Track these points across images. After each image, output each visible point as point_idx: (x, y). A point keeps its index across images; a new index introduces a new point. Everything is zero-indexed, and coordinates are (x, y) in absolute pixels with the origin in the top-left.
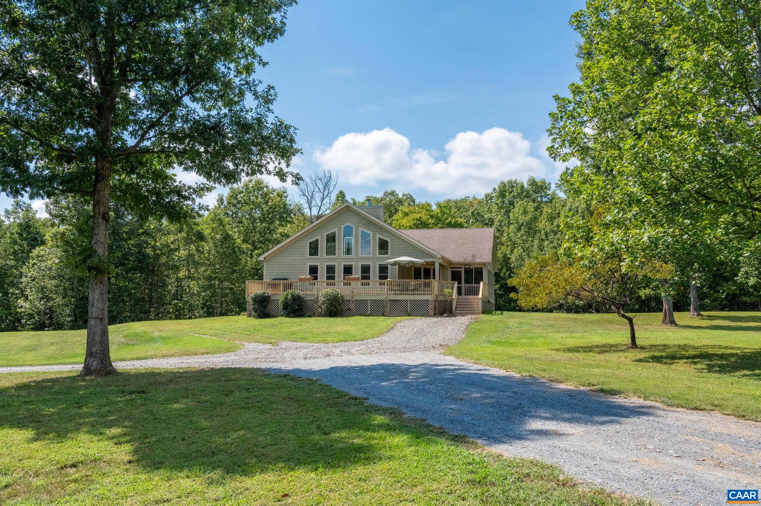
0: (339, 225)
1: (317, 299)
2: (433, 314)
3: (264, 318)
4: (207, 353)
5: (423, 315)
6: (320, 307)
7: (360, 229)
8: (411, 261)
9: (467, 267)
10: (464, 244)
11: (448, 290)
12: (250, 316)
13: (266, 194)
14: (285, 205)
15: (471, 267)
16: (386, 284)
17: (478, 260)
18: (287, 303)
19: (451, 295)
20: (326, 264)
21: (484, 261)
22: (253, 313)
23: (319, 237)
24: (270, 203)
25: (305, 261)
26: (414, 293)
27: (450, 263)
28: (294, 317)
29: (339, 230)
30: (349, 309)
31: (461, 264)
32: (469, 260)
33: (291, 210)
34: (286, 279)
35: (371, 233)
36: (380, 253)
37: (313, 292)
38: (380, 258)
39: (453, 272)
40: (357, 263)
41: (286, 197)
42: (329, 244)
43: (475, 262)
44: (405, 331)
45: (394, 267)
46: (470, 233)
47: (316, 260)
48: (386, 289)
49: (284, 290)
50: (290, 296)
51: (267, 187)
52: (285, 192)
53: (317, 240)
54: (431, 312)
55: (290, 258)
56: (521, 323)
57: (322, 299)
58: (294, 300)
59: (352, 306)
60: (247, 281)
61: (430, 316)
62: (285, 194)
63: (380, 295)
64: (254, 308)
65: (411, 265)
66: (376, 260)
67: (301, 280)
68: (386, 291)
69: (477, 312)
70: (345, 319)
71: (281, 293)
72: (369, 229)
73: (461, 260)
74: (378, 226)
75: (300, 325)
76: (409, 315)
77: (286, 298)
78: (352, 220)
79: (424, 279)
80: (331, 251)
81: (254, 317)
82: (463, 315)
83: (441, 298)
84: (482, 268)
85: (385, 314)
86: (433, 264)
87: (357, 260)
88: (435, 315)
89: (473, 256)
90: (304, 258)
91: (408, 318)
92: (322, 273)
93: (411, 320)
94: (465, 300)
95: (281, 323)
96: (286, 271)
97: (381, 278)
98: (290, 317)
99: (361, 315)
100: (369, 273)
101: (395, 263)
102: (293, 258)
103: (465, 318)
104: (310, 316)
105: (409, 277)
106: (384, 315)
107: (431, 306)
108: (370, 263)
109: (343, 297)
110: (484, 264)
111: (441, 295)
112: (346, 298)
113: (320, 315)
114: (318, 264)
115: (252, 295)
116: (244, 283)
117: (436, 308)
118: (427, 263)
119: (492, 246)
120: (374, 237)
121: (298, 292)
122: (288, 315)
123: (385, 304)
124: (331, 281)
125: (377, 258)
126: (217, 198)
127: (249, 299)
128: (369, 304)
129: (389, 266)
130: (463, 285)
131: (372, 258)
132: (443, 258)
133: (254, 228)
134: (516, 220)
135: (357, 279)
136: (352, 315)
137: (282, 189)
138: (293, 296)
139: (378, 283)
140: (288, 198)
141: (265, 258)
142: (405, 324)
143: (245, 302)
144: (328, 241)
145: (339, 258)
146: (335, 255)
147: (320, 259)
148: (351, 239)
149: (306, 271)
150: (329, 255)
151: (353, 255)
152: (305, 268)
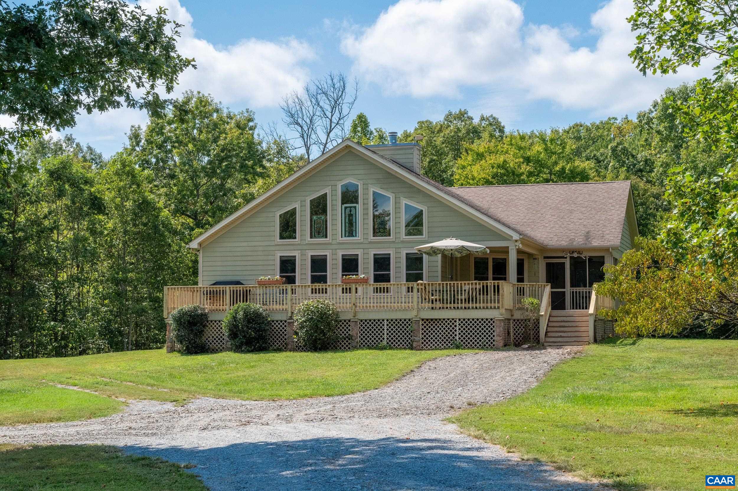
0: (333, 183)
1: (291, 318)
2: (501, 344)
3: (196, 353)
4: (59, 419)
5: (483, 347)
6: (296, 333)
7: (372, 190)
8: (463, 247)
9: (575, 255)
10: (571, 212)
11: (531, 300)
12: (172, 350)
13: (216, 125)
14: (251, 145)
15: (582, 256)
16: (415, 290)
17: (596, 243)
18: (236, 326)
19: (537, 308)
20: (310, 253)
21: (605, 244)
22: (178, 346)
23: (297, 205)
24: (221, 142)
25: (272, 249)
26: (467, 305)
27: (543, 249)
28: (249, 352)
29: (334, 190)
30: (350, 337)
31: (563, 250)
32: (579, 242)
33: (263, 152)
34: (238, 283)
35: (391, 196)
36: (408, 234)
37: (284, 307)
38: (409, 242)
39: (548, 265)
40: (366, 251)
41: (252, 128)
42: (315, 217)
43: (589, 245)
44: (433, 376)
45: (433, 258)
46: (585, 191)
47: (292, 247)
48: (415, 299)
49: (233, 302)
50: (241, 313)
51: (217, 111)
52: (250, 120)
53: (294, 211)
54: (499, 340)
55: (245, 244)
56: (659, 361)
57: (299, 318)
58: (249, 322)
59: (355, 331)
60: (165, 288)
61: (497, 349)
62: (251, 124)
63: (405, 310)
64: (177, 336)
65: (465, 253)
66: (400, 245)
67: (262, 284)
68: (415, 303)
69: (586, 339)
70: (338, 355)
71: (227, 307)
72: (387, 189)
73: (564, 243)
74: (404, 182)
75: (252, 367)
76: (458, 347)
77: (235, 318)
78: (356, 172)
79: (494, 279)
80: (319, 230)
81: (179, 351)
82: (559, 345)
83: (518, 315)
84: (603, 257)
85: (415, 344)
86: (505, 250)
87: (366, 246)
88: (506, 346)
89: (587, 236)
90: (273, 243)
91: (452, 352)
92: (303, 272)
93: (457, 357)
94: (565, 319)
95: (222, 363)
96: (238, 268)
97: (410, 278)
98: (242, 352)
99: (369, 348)
100: (389, 270)
101: (434, 251)
102: (251, 244)
103: (560, 351)
104: (279, 350)
105: (465, 277)
106: (412, 348)
107: (498, 330)
108: (391, 252)
109: (337, 314)
110: (607, 250)
111: (519, 309)
112: (342, 317)
113: (297, 348)
114: (296, 254)
115: (175, 312)
116: (162, 291)
117: (509, 333)
118: (493, 250)
119: (623, 215)
120: (397, 202)
121: (256, 306)
122: (238, 349)
123: (415, 326)
124: (318, 286)
125: (403, 242)
126: (129, 133)
127: (170, 321)
128: (385, 327)
129: (425, 256)
130: (568, 289)
131: (393, 242)
132: (525, 239)
133: (197, 186)
134: (693, 162)
135: (365, 281)
136: (355, 348)
137: (246, 115)
138: (246, 314)
139: (404, 289)
140: (256, 132)
141: (200, 244)
142: (440, 363)
143: (162, 326)
144: (313, 212)
145: (334, 242)
146: (326, 237)
147: (299, 244)
148: (355, 207)
149: (273, 267)
150: (315, 237)
151: (359, 238)
152: (271, 263)
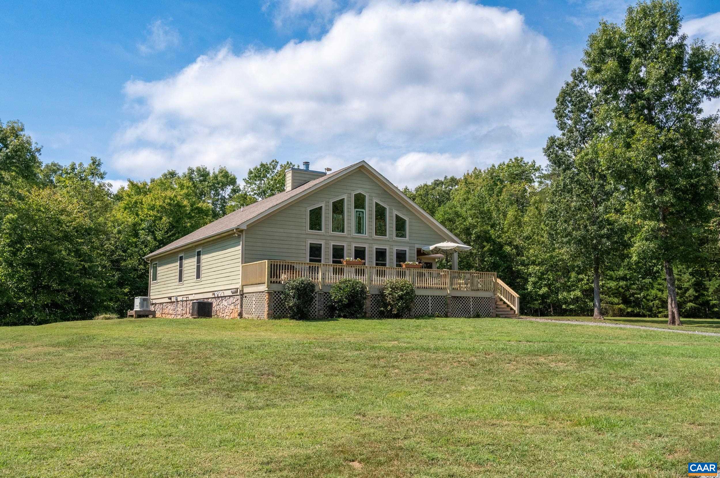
0: (349, 192)
7: (375, 201)
20: (333, 243)
23: (323, 205)
25: (304, 236)
29: (349, 197)
35: (387, 208)
36: (397, 236)
38: (398, 242)
40: (371, 245)
42: (335, 216)
47: (318, 237)
53: (320, 208)
55: (282, 230)
66: (393, 244)
72: (384, 202)
78: (365, 186)
80: (339, 227)
87: (372, 242)
90: (304, 232)
92: (327, 255)
96: (276, 250)
102: (286, 231)
106: (446, 316)
108: (387, 248)
114: (322, 242)
120: (391, 213)
125: (394, 241)
128: (430, 302)
129: (407, 253)
131: (388, 241)
144: (334, 212)
145: (349, 236)
146: (343, 232)
147: (324, 235)
148: (363, 212)
149: (304, 252)
150: (335, 231)
151: (366, 235)
152: (303, 248)
